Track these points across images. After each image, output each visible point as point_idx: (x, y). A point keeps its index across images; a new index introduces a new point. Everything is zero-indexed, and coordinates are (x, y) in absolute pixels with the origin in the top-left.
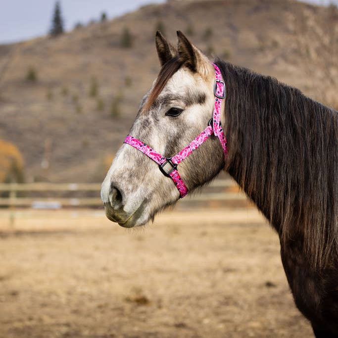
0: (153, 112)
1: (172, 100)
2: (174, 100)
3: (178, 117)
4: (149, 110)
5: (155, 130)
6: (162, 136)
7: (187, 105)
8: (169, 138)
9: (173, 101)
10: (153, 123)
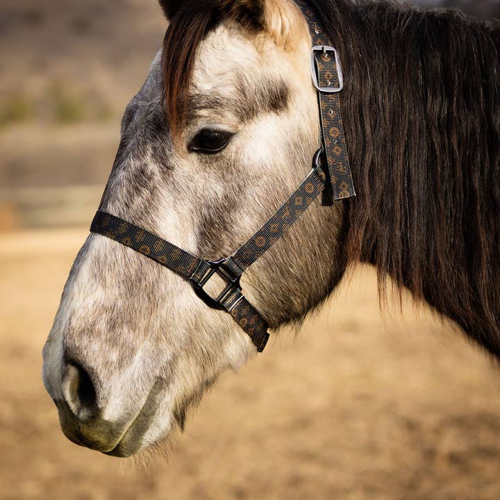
0: (154, 149)
1: (201, 108)
2: (205, 107)
3: (223, 153)
4: (145, 143)
5: (165, 195)
6: (186, 207)
7: (242, 120)
8: (205, 211)
9: (203, 112)
10: (158, 177)
